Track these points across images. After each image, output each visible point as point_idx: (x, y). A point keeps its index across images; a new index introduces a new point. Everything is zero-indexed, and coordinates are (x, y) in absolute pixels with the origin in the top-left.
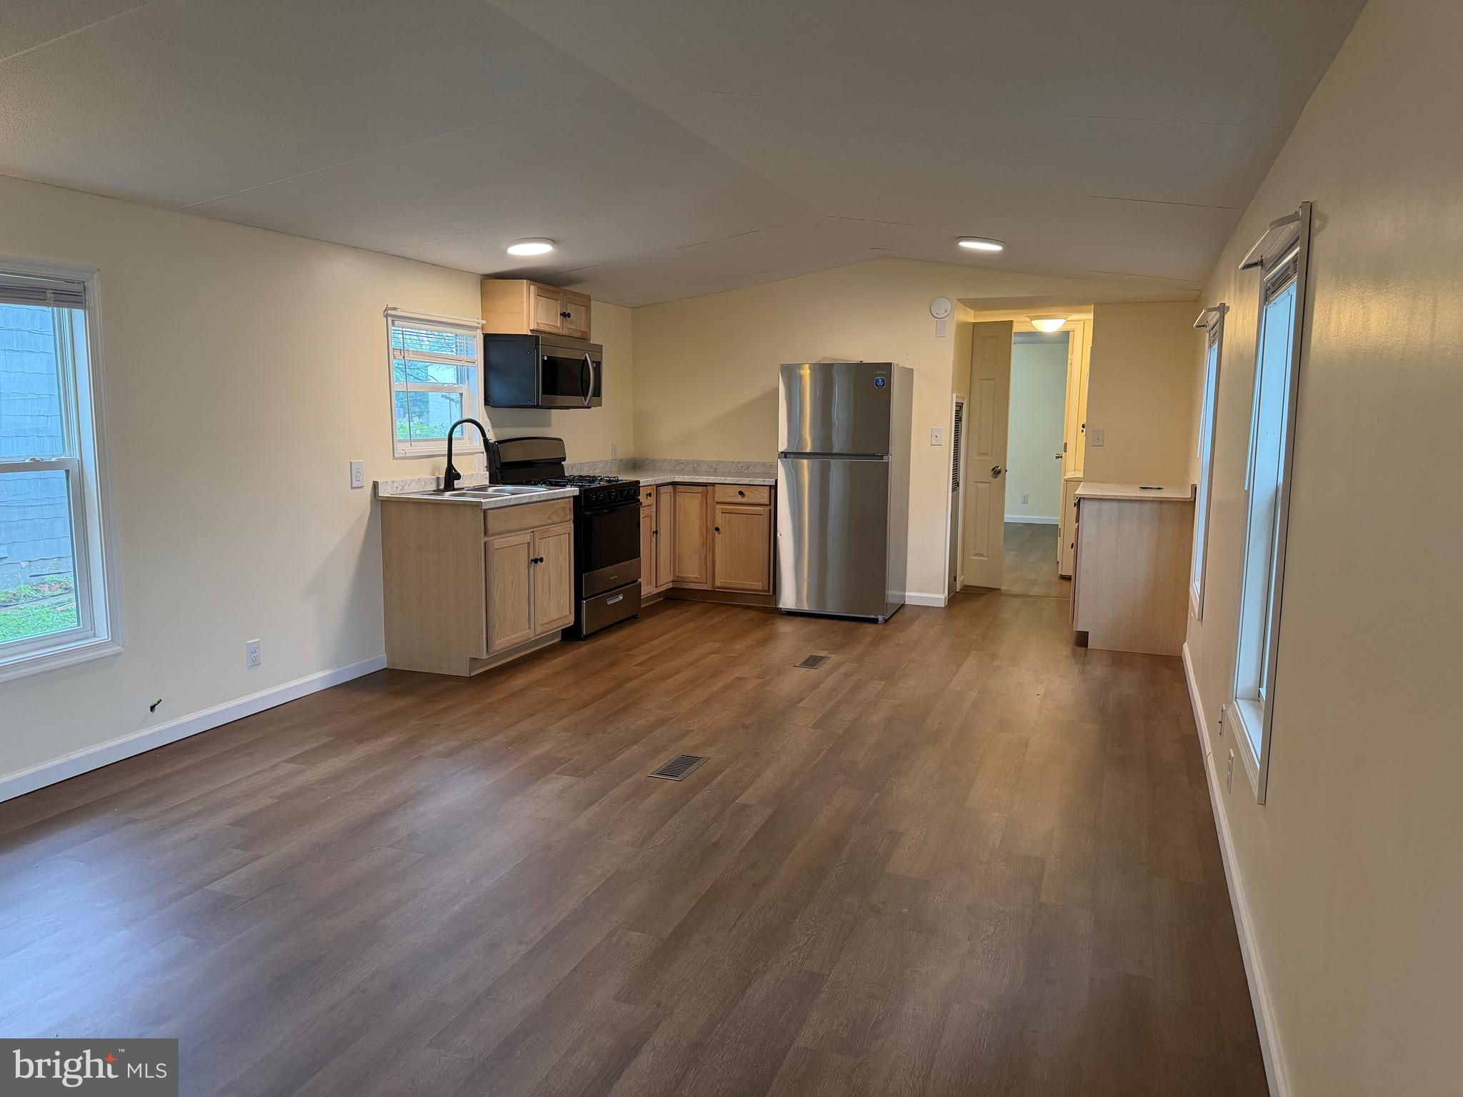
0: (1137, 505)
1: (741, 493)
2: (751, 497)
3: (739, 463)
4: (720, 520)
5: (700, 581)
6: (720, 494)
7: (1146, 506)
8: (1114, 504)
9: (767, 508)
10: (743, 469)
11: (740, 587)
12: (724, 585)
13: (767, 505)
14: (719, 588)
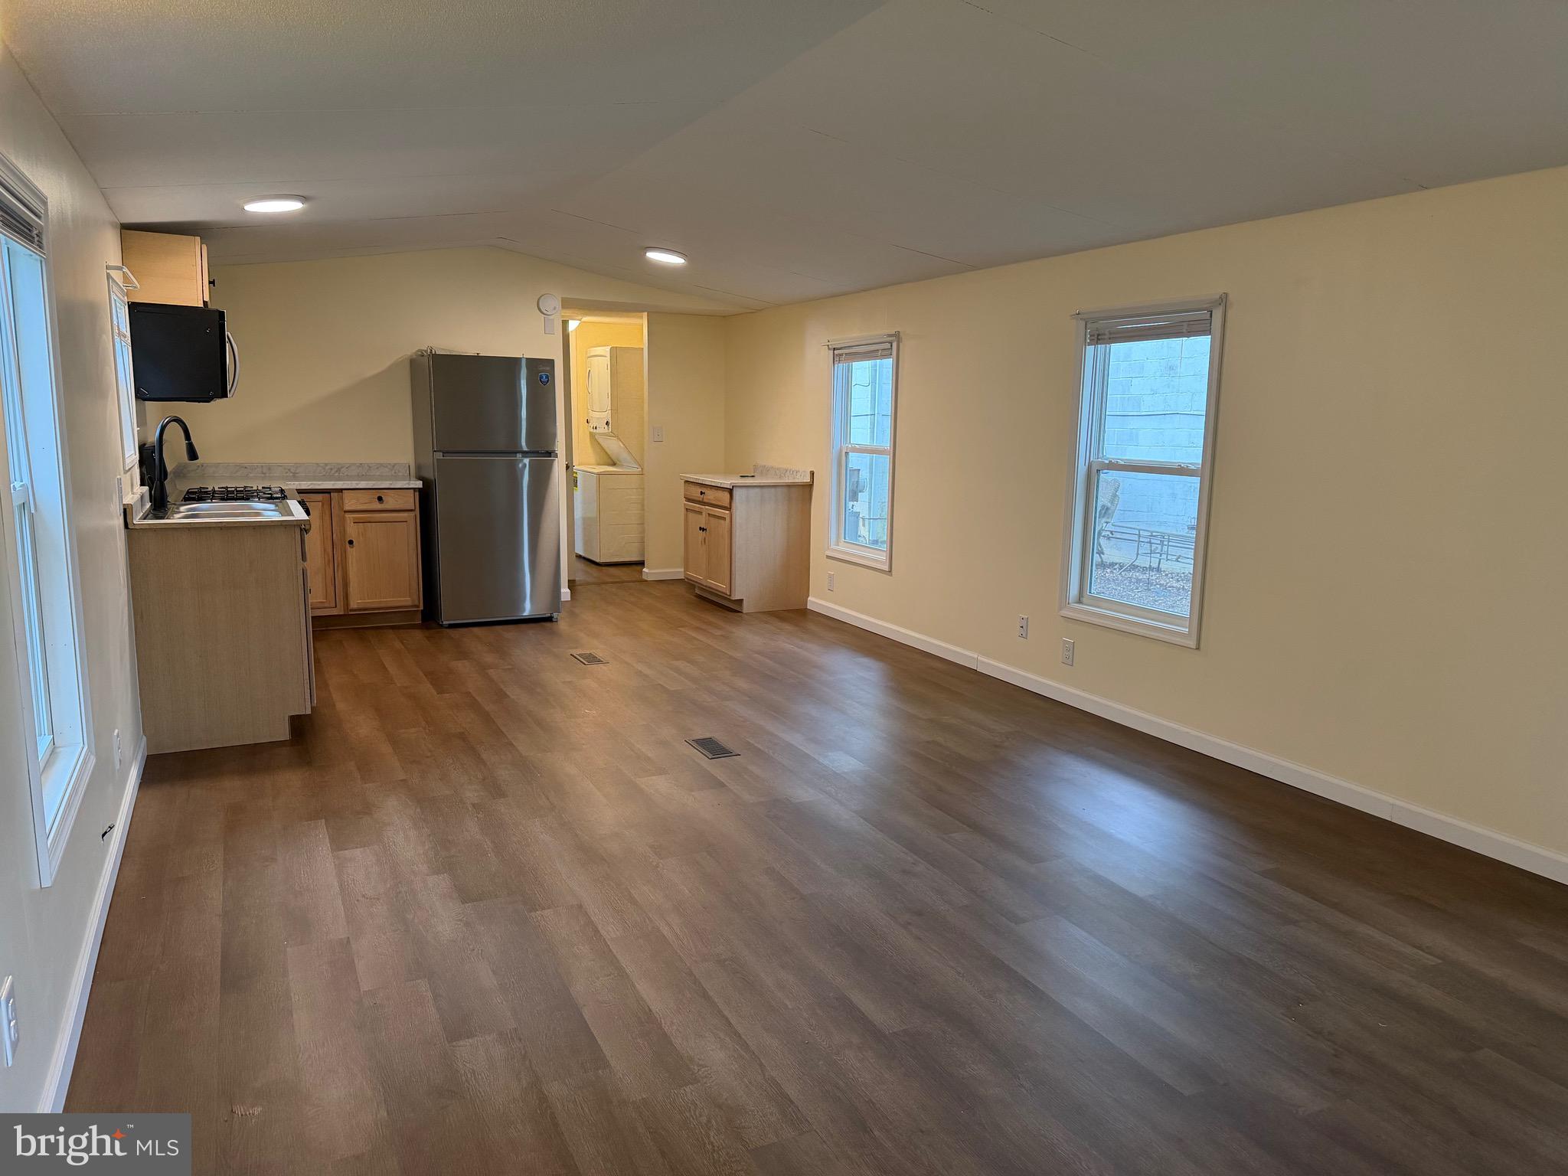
0: (773, 490)
1: (380, 499)
2: (391, 502)
3: (326, 465)
4: (352, 531)
5: (326, 605)
6: (350, 502)
7: (779, 490)
8: (757, 490)
9: (412, 514)
10: (333, 472)
11: (382, 605)
12: (361, 606)
13: (411, 510)
14: (355, 610)
